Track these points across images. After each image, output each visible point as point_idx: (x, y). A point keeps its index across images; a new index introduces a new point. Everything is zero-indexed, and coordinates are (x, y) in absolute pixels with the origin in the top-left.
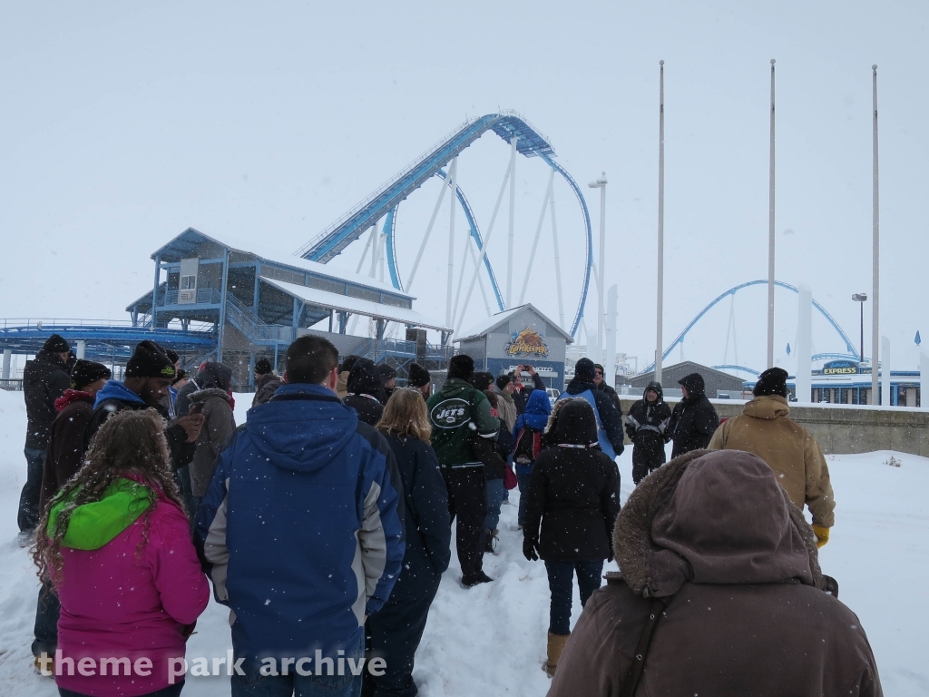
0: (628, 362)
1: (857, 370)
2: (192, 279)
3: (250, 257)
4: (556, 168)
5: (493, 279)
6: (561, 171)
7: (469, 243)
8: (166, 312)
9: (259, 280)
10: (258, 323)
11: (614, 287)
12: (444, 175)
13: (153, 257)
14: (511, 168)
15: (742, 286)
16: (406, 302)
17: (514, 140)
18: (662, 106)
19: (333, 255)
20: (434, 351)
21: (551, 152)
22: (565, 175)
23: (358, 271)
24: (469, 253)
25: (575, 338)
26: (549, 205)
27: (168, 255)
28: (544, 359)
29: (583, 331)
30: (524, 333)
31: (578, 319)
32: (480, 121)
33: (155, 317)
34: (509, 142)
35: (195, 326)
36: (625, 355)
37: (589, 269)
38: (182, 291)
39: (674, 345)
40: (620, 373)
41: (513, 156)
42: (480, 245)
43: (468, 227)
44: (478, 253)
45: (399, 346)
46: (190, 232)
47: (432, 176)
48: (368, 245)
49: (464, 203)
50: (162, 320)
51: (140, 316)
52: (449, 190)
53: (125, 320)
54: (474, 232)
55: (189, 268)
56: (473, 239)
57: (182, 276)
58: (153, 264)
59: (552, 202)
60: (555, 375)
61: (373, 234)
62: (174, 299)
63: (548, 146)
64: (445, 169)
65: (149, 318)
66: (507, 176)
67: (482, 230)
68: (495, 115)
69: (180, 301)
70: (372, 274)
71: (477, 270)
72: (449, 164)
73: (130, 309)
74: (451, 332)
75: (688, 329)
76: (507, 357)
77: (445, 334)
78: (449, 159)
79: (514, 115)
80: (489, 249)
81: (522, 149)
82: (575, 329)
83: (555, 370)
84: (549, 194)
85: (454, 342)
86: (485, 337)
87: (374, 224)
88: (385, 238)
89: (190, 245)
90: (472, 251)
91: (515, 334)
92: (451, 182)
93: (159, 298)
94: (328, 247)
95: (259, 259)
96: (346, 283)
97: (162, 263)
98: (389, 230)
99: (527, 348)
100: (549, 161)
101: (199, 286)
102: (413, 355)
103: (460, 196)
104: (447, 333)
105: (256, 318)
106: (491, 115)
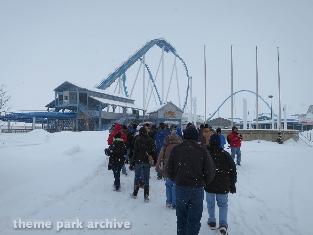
0: (201, 118)
1: (267, 119)
2: (67, 97)
3: (85, 90)
4: (177, 56)
5: (157, 92)
6: (178, 57)
7: (149, 81)
8: (59, 107)
9: (88, 97)
10: (89, 110)
11: (195, 98)
12: (141, 60)
13: (54, 90)
14: (162, 56)
15: (237, 92)
16: (132, 102)
17: (163, 47)
18: (205, 57)
19: (107, 87)
20: (141, 117)
21: (175, 51)
22: (180, 58)
23: (114, 92)
24: (149, 84)
25: (184, 111)
26: (175, 68)
27: (59, 90)
28: (175, 118)
29: (187, 108)
30: (169, 111)
31: (185, 105)
32: (152, 42)
33: (55, 109)
34: (161, 48)
35: (67, 111)
36: (200, 116)
37: (188, 88)
38: (64, 101)
39: (216, 112)
40: (199, 121)
41: (163, 52)
42: (153, 81)
43: (149, 76)
44: (152, 84)
45: (131, 116)
46: (66, 82)
47: (138, 60)
48: (118, 83)
49: (147, 68)
50: (58, 110)
51: (50, 109)
52: (143, 64)
53: (45, 110)
54: (151, 77)
55: (66, 94)
56: (150, 79)
57: (64, 96)
58: (54, 92)
59: (176, 67)
60: (179, 123)
61: (119, 79)
62: (62, 103)
63: (174, 49)
64: (142, 58)
65: (54, 109)
66: (161, 59)
67: (154, 77)
68: (157, 39)
69: (64, 104)
70: (119, 92)
71: (152, 89)
72: (143, 56)
73: (46, 106)
74: (146, 111)
75: (220, 107)
76: (164, 118)
77: (144, 111)
78: (143, 54)
79: (163, 39)
80: (156, 83)
81: (166, 50)
82: (184, 108)
83: (179, 122)
84: (175, 64)
85: (147, 114)
86: (157, 112)
87: (120, 77)
88: (123, 80)
89: (66, 86)
90: (150, 83)
91: (166, 111)
92: (143, 62)
93: (57, 103)
94: (105, 84)
95: (88, 90)
96: (114, 97)
97: (57, 92)
98: (124, 77)
99: (170, 115)
100: (175, 54)
101: (70, 99)
102: (135, 118)
103: (146, 66)
104: (145, 111)
105: (88, 108)
106: (155, 40)
